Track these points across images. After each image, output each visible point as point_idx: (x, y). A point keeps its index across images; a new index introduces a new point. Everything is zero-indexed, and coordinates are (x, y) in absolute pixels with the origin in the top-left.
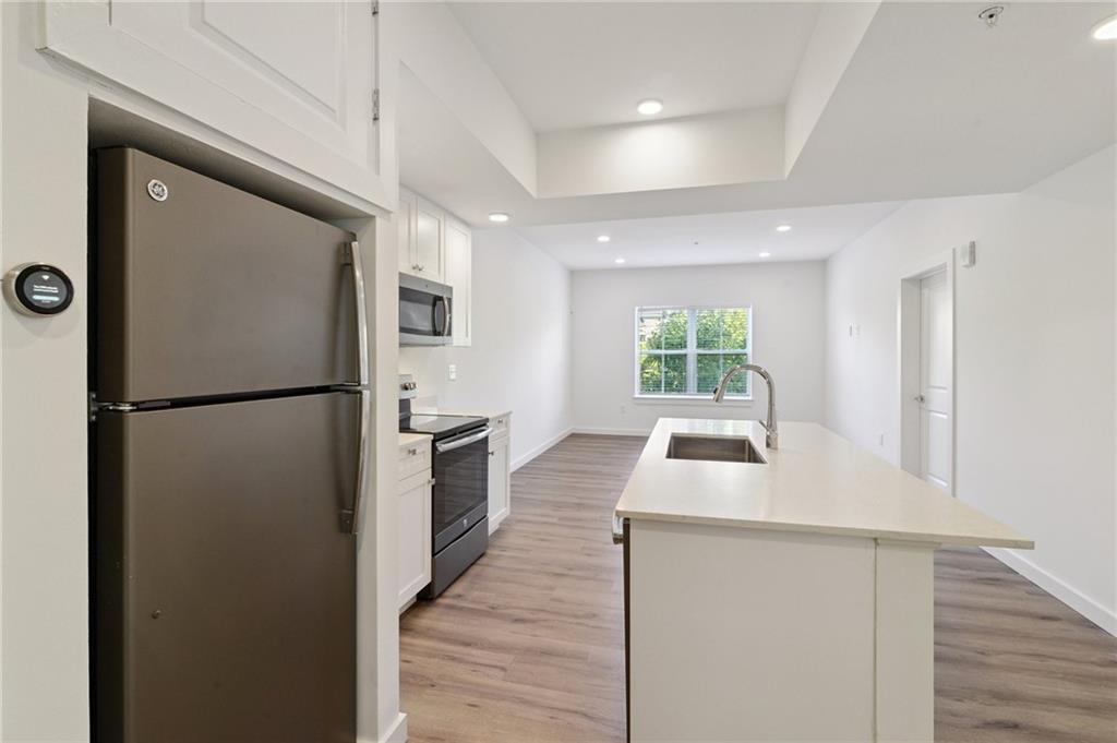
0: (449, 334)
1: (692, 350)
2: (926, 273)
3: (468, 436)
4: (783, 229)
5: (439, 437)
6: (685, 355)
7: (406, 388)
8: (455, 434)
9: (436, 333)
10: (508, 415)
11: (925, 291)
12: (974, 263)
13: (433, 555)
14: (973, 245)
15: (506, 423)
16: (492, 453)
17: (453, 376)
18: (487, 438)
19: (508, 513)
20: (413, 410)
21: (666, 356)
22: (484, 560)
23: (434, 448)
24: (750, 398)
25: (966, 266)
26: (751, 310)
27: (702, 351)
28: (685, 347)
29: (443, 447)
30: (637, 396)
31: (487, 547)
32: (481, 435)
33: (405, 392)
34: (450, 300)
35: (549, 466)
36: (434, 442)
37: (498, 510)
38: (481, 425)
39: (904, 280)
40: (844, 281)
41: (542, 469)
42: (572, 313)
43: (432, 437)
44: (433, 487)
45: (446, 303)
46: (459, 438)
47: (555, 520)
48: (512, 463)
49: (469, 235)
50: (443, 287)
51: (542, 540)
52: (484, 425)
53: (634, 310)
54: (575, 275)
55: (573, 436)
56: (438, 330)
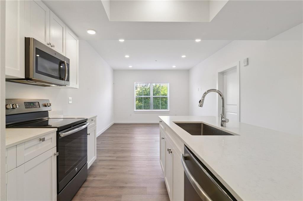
0: (68, 80)
1: (152, 96)
2: (225, 70)
3: (78, 127)
4: (184, 56)
5: (60, 129)
6: (150, 98)
7: (46, 106)
8: (71, 127)
9: (61, 78)
10: (96, 117)
11: (225, 76)
12: (248, 64)
13: (58, 193)
14: (248, 59)
15: (95, 120)
16: (89, 134)
17: (70, 102)
18: (86, 128)
19: (96, 158)
20: (50, 116)
21: (144, 98)
22: (86, 184)
23: (58, 135)
24: (169, 110)
25: (245, 66)
26: (169, 84)
27: (154, 96)
28: (150, 95)
29: (63, 134)
30: (135, 110)
31: (87, 177)
32: (84, 127)
33: (45, 108)
34: (68, 65)
35: (109, 136)
36: (58, 132)
37: (91, 158)
38: (83, 122)
39: (219, 73)
40: (195, 76)
41: (105, 137)
42: (114, 84)
43: (56, 129)
44: (57, 157)
45: (66, 65)
46: (73, 129)
47: (115, 158)
48: (97, 134)
49: (78, 41)
50: (65, 57)
51: (111, 169)
52: (86, 122)
53: (134, 83)
54: (115, 71)
55: (115, 124)
56: (62, 77)
